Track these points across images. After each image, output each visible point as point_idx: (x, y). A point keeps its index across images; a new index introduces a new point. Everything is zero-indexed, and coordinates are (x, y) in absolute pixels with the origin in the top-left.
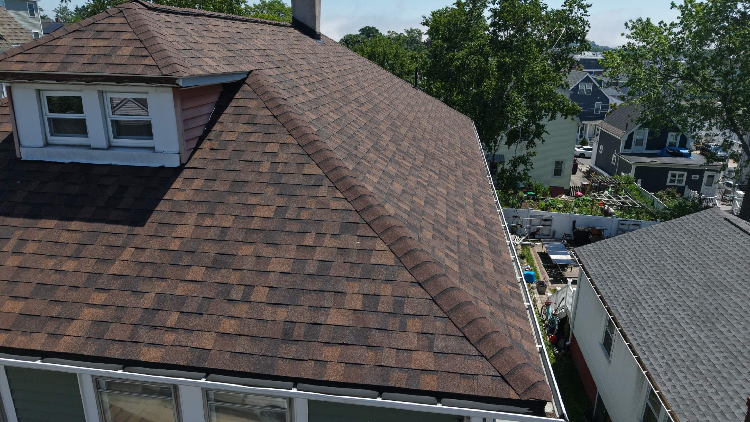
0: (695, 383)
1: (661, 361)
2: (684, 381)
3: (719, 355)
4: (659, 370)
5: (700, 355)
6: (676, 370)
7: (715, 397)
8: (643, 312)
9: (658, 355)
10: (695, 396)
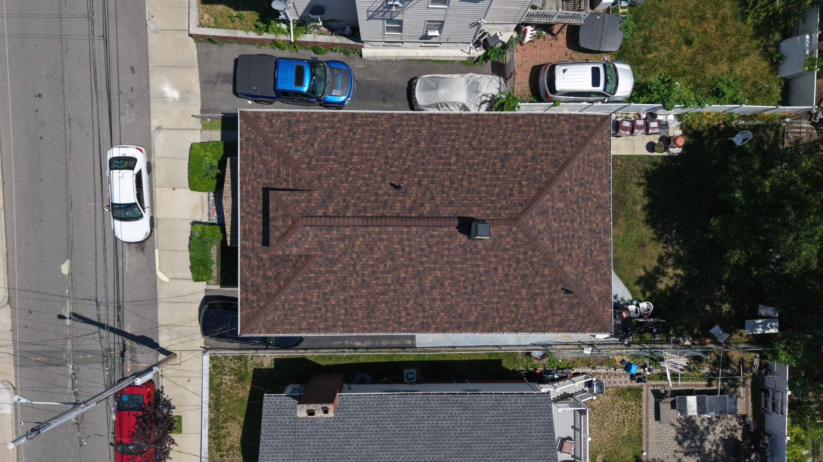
0: (395, 409)
1: (413, 402)
2: (397, 406)
3: (410, 426)
4: (407, 399)
5: (412, 419)
6: (406, 406)
7: (385, 413)
8: (455, 409)
9: (418, 402)
10: (388, 406)
